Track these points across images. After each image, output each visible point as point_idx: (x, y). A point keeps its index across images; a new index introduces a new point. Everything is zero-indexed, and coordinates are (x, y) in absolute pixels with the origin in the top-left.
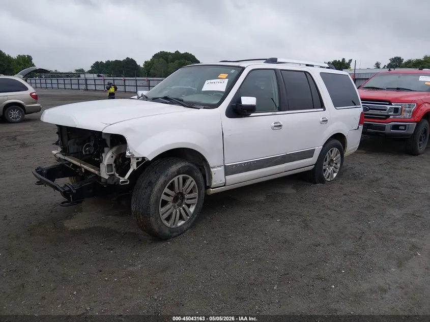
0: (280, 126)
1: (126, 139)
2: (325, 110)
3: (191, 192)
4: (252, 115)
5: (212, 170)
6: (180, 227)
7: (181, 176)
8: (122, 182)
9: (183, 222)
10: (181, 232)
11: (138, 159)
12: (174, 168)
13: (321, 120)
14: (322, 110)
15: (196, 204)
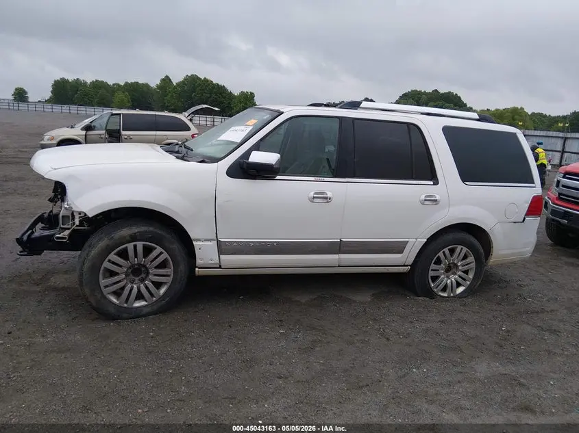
0: (326, 198)
1: (67, 188)
2: (436, 183)
3: (159, 267)
4: (278, 177)
5: (194, 243)
6: (137, 308)
7: (140, 245)
8: (58, 238)
9: (144, 303)
10: (137, 315)
11: (80, 214)
12: (126, 232)
13: (423, 197)
14: (432, 183)
15: (169, 284)
